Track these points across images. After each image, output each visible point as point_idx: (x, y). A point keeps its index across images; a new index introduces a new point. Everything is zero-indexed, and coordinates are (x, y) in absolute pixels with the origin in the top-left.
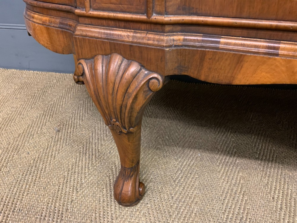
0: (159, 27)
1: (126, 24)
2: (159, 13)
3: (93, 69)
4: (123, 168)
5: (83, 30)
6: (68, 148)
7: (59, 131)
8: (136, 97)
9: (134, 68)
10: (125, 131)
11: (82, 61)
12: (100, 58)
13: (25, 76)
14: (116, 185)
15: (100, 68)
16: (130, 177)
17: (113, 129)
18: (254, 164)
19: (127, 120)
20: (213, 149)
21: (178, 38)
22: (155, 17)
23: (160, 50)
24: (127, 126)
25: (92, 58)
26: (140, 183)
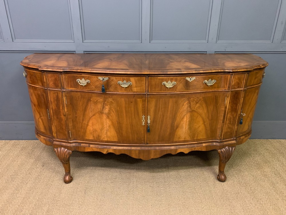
0: (71, 143)
1: (64, 142)
2: (70, 141)
3: (57, 150)
4: (66, 173)
5: (55, 143)
6: (48, 171)
7: (43, 166)
8: (67, 156)
9: (66, 150)
10: (65, 163)
11: (55, 149)
12: (59, 148)
13: (21, 143)
14: (64, 178)
15: (59, 149)
16: (68, 175)
17: (62, 163)
18: (108, 169)
19: (65, 160)
20: (97, 166)
21: (74, 144)
22: (69, 141)
23: (70, 147)
24: (65, 162)
25: (57, 148)
26: (71, 177)
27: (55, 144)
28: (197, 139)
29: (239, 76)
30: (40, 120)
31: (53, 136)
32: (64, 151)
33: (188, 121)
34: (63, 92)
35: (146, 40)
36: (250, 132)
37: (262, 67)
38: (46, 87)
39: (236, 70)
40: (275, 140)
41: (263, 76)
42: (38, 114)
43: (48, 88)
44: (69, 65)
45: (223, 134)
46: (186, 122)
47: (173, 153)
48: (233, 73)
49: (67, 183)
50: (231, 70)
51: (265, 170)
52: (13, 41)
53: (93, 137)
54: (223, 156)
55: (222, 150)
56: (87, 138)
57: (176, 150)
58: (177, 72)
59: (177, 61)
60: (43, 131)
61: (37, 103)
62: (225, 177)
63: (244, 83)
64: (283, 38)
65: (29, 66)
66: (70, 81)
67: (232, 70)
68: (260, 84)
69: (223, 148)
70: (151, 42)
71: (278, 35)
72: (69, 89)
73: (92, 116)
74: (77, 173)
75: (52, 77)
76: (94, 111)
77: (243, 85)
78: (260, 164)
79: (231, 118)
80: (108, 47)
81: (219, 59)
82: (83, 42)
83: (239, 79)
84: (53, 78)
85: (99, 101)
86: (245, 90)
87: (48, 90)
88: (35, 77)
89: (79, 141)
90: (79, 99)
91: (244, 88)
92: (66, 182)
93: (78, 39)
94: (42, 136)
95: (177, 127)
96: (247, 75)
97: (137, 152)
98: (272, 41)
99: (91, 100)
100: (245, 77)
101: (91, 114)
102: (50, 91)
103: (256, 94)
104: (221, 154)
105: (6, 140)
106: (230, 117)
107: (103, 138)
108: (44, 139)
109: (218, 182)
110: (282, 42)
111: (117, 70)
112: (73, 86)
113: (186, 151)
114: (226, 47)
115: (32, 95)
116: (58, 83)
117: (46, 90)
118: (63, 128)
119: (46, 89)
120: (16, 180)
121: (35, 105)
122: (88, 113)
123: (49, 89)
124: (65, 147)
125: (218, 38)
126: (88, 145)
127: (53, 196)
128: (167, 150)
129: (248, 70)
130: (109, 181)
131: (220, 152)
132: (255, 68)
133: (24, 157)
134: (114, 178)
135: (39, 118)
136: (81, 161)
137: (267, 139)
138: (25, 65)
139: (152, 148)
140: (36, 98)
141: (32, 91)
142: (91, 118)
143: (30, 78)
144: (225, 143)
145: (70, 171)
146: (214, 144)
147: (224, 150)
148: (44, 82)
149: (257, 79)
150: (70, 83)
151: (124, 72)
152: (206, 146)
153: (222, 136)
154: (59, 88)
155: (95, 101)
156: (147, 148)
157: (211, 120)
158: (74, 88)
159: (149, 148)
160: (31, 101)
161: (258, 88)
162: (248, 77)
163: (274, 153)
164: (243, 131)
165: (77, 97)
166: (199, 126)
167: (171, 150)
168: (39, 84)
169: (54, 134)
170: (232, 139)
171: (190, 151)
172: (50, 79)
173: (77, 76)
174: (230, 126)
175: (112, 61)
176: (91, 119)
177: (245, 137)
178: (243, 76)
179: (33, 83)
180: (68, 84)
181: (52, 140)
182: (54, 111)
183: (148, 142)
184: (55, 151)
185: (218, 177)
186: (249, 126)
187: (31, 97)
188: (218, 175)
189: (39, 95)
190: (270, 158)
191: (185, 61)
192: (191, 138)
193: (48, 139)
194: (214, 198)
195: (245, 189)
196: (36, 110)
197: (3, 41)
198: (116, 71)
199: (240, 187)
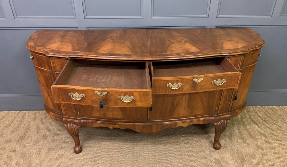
0: (79, 120)
1: (73, 119)
3: (67, 126)
4: (76, 145)
5: (64, 119)
6: (59, 142)
7: (54, 137)
8: (76, 131)
9: (75, 125)
11: (65, 124)
13: (30, 114)
14: (75, 149)
15: (69, 125)
16: (77, 146)
17: (72, 136)
21: (82, 121)
22: (78, 118)
23: (79, 123)
24: (75, 136)
25: (67, 124)
26: (81, 148)
27: (65, 121)
28: (195, 115)
29: (236, 58)
30: (49, 98)
31: (62, 114)
32: (74, 126)
33: (187, 99)
35: (147, 15)
36: (245, 105)
37: (258, 48)
38: (53, 70)
39: (233, 54)
40: (269, 107)
41: (259, 56)
42: (47, 93)
43: (55, 71)
44: (74, 49)
45: (219, 110)
46: (185, 101)
47: (173, 127)
48: (230, 57)
49: (77, 154)
50: (228, 54)
51: (256, 137)
52: (15, 18)
53: (100, 114)
54: (219, 128)
55: (218, 123)
56: (94, 115)
57: (176, 124)
58: (177, 57)
59: (177, 42)
60: (52, 108)
61: (45, 84)
62: (220, 145)
63: (240, 64)
64: (283, 12)
65: (35, 51)
67: (230, 53)
68: (256, 63)
69: (219, 121)
70: (152, 17)
71: (278, 9)
74: (85, 143)
75: (59, 62)
77: (239, 66)
78: (252, 131)
79: (226, 96)
80: (110, 23)
81: (218, 38)
82: (85, 18)
83: (236, 61)
86: (241, 70)
87: (55, 74)
88: (42, 61)
89: (87, 118)
91: (240, 69)
92: (77, 152)
93: (80, 16)
94: (51, 113)
95: (177, 105)
96: (243, 57)
97: (141, 127)
98: (271, 15)
100: (241, 59)
103: (251, 72)
104: (217, 126)
105: (15, 111)
106: (226, 94)
107: (109, 115)
108: (54, 115)
109: (214, 150)
110: (281, 16)
111: (120, 56)
113: (185, 125)
114: (226, 22)
115: (39, 76)
118: (71, 107)
120: (30, 151)
121: (43, 85)
124: (74, 123)
125: (219, 12)
126: (95, 121)
127: (66, 165)
128: (167, 125)
129: (245, 52)
130: (115, 151)
131: (216, 125)
132: (251, 50)
133: (35, 128)
134: (120, 148)
135: (47, 97)
136: (89, 131)
137: (262, 106)
138: (31, 50)
139: (154, 123)
140: (44, 80)
141: (39, 72)
144: (221, 117)
145: (79, 143)
146: (211, 118)
147: (220, 123)
148: (51, 66)
149: (252, 59)
151: (127, 58)
152: (203, 120)
153: (219, 111)
156: (149, 124)
157: (208, 98)
159: (152, 124)
160: (39, 81)
161: (253, 67)
162: (244, 59)
163: (266, 120)
164: (238, 105)
166: (197, 104)
167: (171, 125)
168: (46, 67)
169: (63, 112)
170: (227, 113)
171: (189, 124)
172: (57, 64)
174: (226, 102)
175: (114, 42)
177: (240, 110)
178: (239, 58)
179: (40, 65)
181: (61, 116)
183: (150, 119)
184: (65, 127)
185: (213, 146)
186: (243, 100)
187: (39, 77)
188: (214, 144)
189: (46, 77)
190: (262, 125)
191: (186, 42)
192: (189, 114)
193: (58, 115)
194: (209, 165)
195: (237, 155)
196: (44, 89)
197: (5, 18)
198: (120, 58)
199: (232, 154)
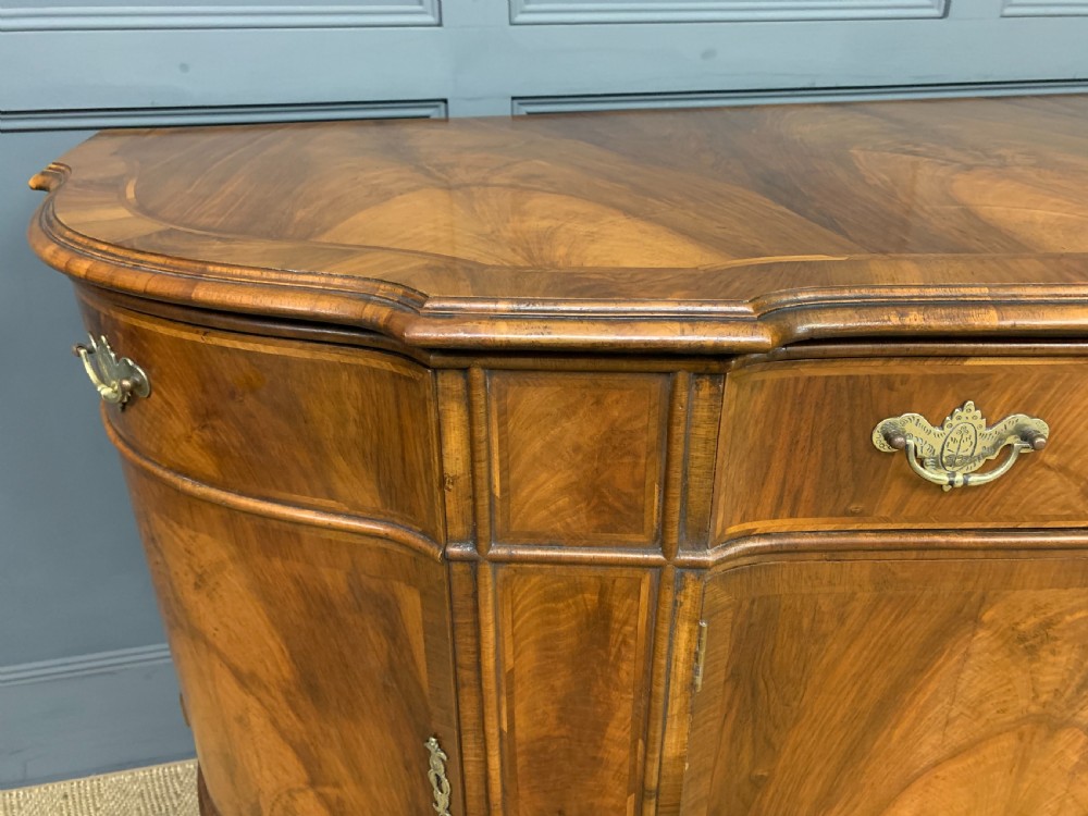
30: (306, 803)
34: (690, 575)
38: (457, 531)
43: (493, 540)
66: (794, 443)
72: (748, 536)
73: (937, 764)
76: (980, 715)
80: (708, 55)
82: (511, 22)
84: (579, 430)
85: (1068, 618)
87: (486, 569)
90: (842, 620)
99: (987, 616)
101: (929, 747)
102: (503, 571)
112: (807, 493)
115: (200, 581)
116: (641, 485)
117: (457, 568)
119: (454, 550)
122: (905, 737)
123: (499, 551)
141: (213, 549)
142: (918, 776)
143: (205, 416)
148: (436, 480)
150: (777, 466)
154: (632, 538)
155: (1028, 625)
158: (817, 514)
165: (825, 605)
168: (340, 487)
172: (537, 445)
173: (888, 383)
176: (919, 784)
180: (758, 481)
182: (521, 761)
189: (320, 605)
196: (256, 719)
